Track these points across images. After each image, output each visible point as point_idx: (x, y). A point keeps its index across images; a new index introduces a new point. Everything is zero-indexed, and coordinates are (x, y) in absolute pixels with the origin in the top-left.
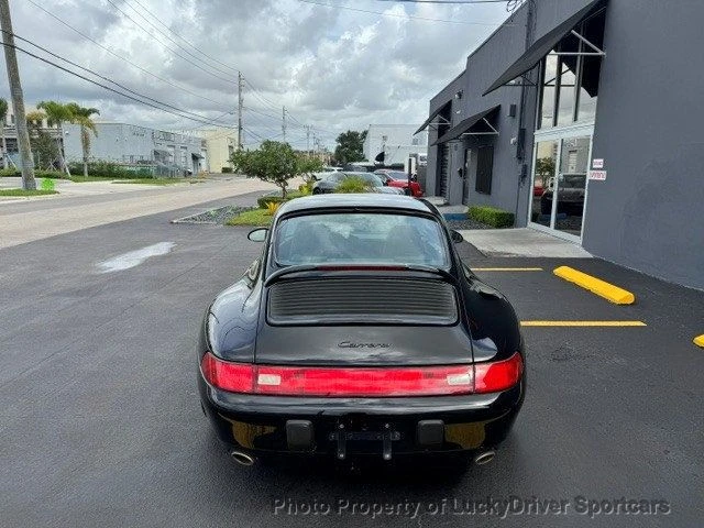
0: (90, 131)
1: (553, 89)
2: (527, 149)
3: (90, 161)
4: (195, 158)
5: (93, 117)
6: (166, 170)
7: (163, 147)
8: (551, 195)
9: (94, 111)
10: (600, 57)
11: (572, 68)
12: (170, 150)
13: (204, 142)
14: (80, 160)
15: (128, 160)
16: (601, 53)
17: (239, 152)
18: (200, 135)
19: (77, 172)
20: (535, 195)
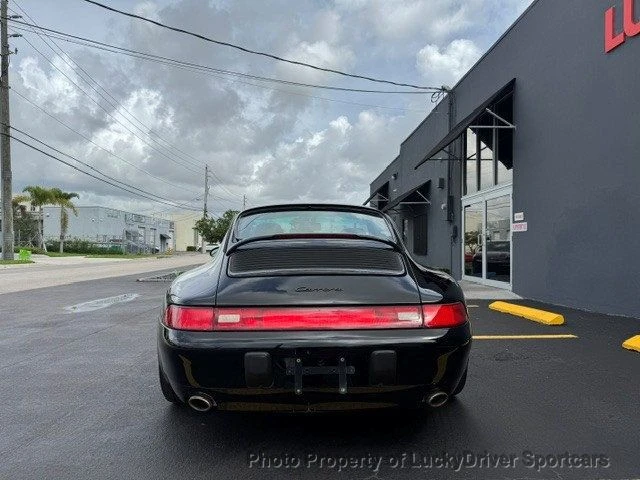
0: (69, 211)
1: (475, 162)
2: (456, 212)
3: (66, 240)
4: (163, 238)
5: (73, 200)
6: (136, 248)
7: (134, 228)
8: (480, 257)
9: (74, 195)
10: (511, 130)
11: (489, 145)
12: (141, 231)
13: (172, 224)
14: (57, 238)
15: (102, 239)
16: (511, 126)
17: (204, 220)
18: (169, 218)
19: (53, 249)
20: (466, 261)
